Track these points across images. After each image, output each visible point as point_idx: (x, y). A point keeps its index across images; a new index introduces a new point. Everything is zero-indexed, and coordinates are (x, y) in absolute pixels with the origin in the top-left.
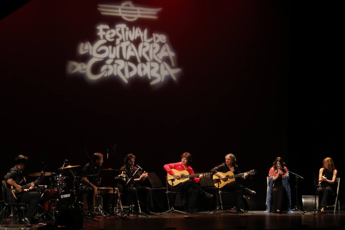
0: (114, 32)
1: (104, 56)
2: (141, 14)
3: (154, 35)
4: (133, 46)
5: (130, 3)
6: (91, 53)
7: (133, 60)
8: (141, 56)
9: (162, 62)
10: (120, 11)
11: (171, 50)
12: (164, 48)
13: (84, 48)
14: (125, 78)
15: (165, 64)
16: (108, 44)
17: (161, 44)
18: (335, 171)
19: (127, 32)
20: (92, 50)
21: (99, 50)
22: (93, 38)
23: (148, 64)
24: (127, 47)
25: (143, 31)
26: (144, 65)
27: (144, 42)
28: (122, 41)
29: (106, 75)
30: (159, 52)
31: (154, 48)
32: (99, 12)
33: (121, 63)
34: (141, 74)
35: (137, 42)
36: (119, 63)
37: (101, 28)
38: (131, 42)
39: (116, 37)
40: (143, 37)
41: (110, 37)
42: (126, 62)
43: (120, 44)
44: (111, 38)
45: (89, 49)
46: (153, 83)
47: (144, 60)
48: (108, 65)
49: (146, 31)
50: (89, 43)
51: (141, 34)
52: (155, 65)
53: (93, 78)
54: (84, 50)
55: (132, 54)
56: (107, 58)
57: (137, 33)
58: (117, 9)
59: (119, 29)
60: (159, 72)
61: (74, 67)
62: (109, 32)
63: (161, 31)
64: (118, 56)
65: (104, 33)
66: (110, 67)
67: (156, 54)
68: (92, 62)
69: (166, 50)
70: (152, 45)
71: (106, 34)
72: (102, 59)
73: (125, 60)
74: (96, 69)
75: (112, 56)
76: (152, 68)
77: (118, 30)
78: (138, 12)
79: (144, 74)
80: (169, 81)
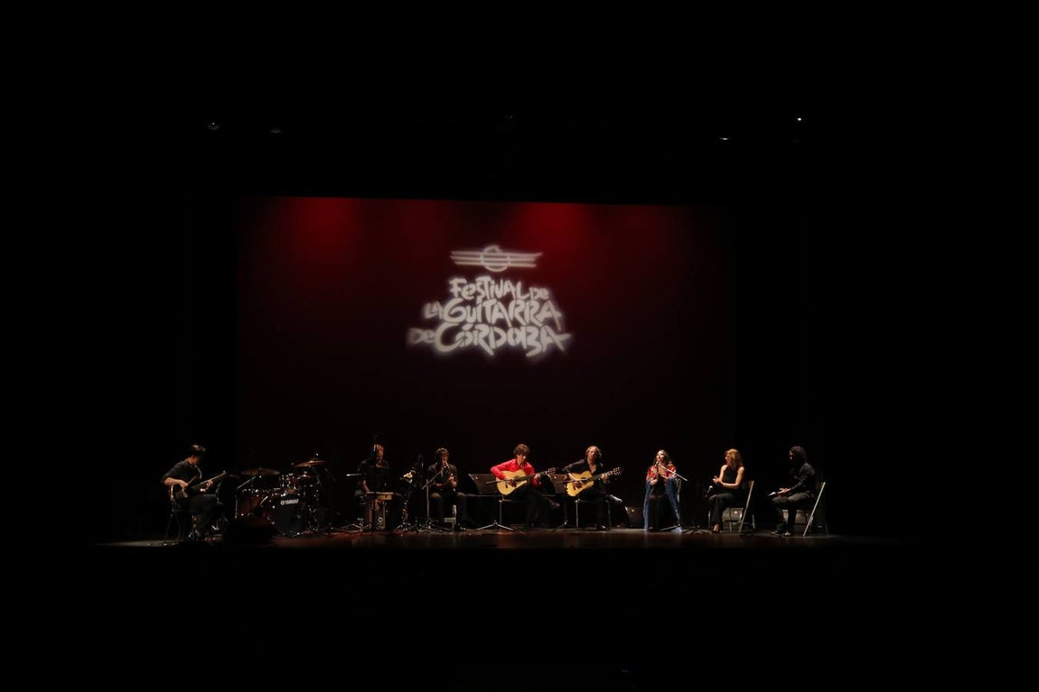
0: (474, 288)
1: (460, 319)
2: (512, 262)
3: (531, 289)
4: (501, 306)
5: (496, 248)
6: (441, 317)
7: (502, 324)
8: (512, 318)
9: (543, 326)
10: (482, 259)
11: (556, 309)
12: (545, 307)
13: (431, 310)
14: (490, 349)
15: (547, 327)
16: (465, 303)
17: (542, 302)
18: (742, 469)
19: (492, 287)
20: (443, 313)
21: (452, 312)
22: (444, 296)
23: (523, 329)
24: (493, 307)
25: (515, 284)
26: (516, 330)
27: (517, 299)
28: (485, 299)
29: (462, 345)
30: (538, 312)
31: (531, 308)
32: (452, 262)
33: (485, 329)
34: (512, 343)
35: (507, 300)
36: (481, 329)
37: (455, 282)
38: (498, 300)
39: (476, 294)
40: (516, 293)
41: (468, 294)
42: (491, 328)
43: (482, 303)
44: (469, 296)
45: (438, 312)
46: (529, 354)
47: (516, 324)
48: (465, 331)
49: (519, 285)
50: (438, 303)
51: (513, 289)
52: (534, 331)
53: (445, 349)
54: (431, 313)
55: (500, 316)
56: (464, 323)
57: (506, 287)
58: (478, 256)
59: (481, 283)
60: (538, 339)
61: (418, 336)
62: (466, 287)
63: (540, 284)
64: (480, 320)
65: (459, 289)
66: (468, 334)
67: (535, 315)
68: (442, 328)
69: (549, 310)
70: (528, 303)
71: (462, 291)
72: (457, 325)
73: (490, 325)
74: (449, 337)
75: (471, 320)
76: (528, 334)
77: (479, 284)
78: (508, 259)
79: (518, 342)
80: (554, 352)
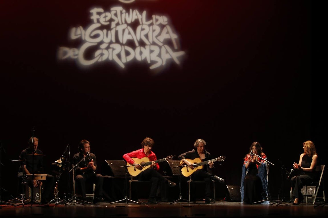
0: (109, 15)
1: (98, 40)
3: (154, 17)
4: (130, 29)
6: (83, 38)
7: (131, 44)
8: (139, 39)
9: (163, 45)
11: (173, 32)
12: (165, 30)
13: (76, 33)
14: (121, 64)
15: (166, 46)
16: (102, 28)
17: (162, 26)
19: (123, 15)
20: (85, 35)
21: (93, 35)
22: (86, 22)
23: (147, 47)
24: (124, 30)
25: (141, 12)
26: (142, 49)
27: (142, 24)
28: (118, 24)
29: (100, 60)
30: (160, 34)
31: (154, 31)
33: (117, 47)
34: (139, 58)
35: (135, 25)
36: (114, 48)
37: (95, 11)
38: (128, 25)
39: (111, 20)
40: (142, 19)
41: (104, 20)
42: (123, 46)
43: (116, 27)
44: (106, 22)
45: (81, 34)
46: (152, 67)
47: (142, 44)
48: (102, 49)
49: (145, 13)
50: (81, 28)
51: (139, 17)
52: (156, 49)
53: (86, 63)
54: (76, 35)
55: (130, 37)
56: (101, 43)
57: (134, 15)
59: (115, 12)
60: (159, 55)
61: (65, 53)
62: (103, 15)
63: (161, 12)
64: (114, 40)
65: (98, 17)
66: (105, 52)
67: (157, 37)
68: (84, 47)
69: (168, 33)
70: (151, 27)
71: (100, 18)
72: (96, 44)
73: (122, 44)
74: (89, 54)
75: (107, 40)
76: (151, 51)
77: (113, 13)
79: (143, 58)
80: (171, 65)
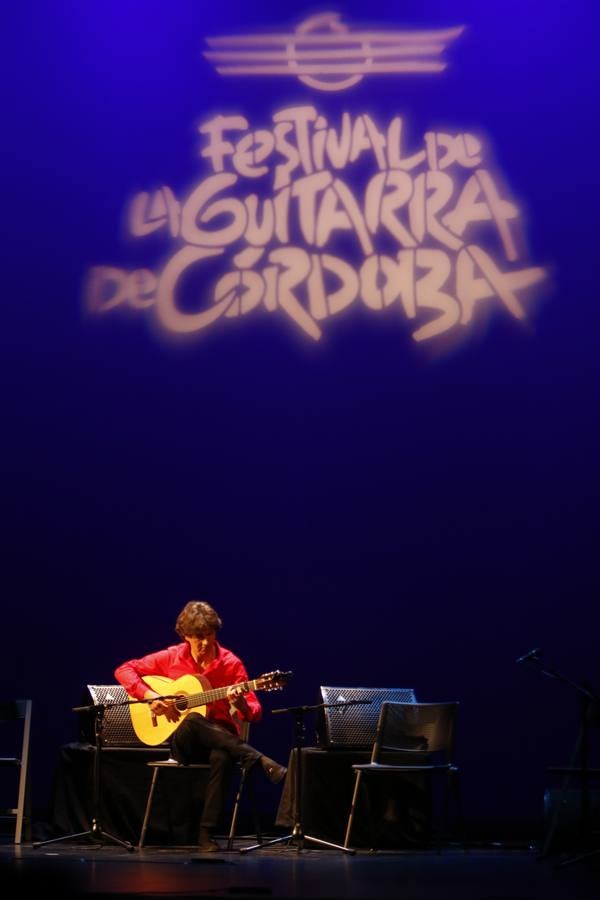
0: (267, 141)
1: (226, 236)
2: (378, 60)
3: (430, 138)
4: (343, 190)
5: (331, 19)
6: (174, 231)
7: (345, 246)
8: (374, 227)
9: (465, 247)
10: (291, 54)
11: (503, 197)
12: (471, 189)
13: (149, 211)
14: (309, 323)
15: (477, 251)
16: (242, 188)
17: (461, 175)
19: (319, 138)
20: (180, 217)
21: (207, 216)
22: (184, 171)
23: (405, 257)
24: (319, 197)
25: (383, 124)
26: (387, 263)
27: (388, 169)
28: (298, 173)
29: (233, 313)
30: (451, 206)
31: (430, 193)
32: (208, 68)
33: (296, 262)
34: (374, 301)
35: (359, 174)
36: (285, 263)
37: (214, 126)
38: (337, 174)
39: (275, 159)
40: (386, 150)
41: (251, 161)
42: (316, 258)
43: (291, 185)
44: (256, 165)
45: (167, 216)
46: (422, 334)
47: (386, 244)
48: (242, 270)
49: (396, 126)
50: (167, 191)
51: (378, 141)
52: (438, 263)
53: (184, 325)
54: (149, 221)
55: (341, 222)
56: (239, 245)
57: (360, 134)
59: (288, 128)
60: (450, 287)
61: (111, 289)
62: (246, 142)
63: (459, 120)
64: (283, 235)
65: (227, 147)
66: (251, 280)
67: (441, 215)
68: (178, 264)
69: (482, 197)
70: (421, 178)
71: (235, 151)
72: (219, 252)
73: (311, 249)
74: (195, 289)
75: (258, 236)
76: (420, 273)
77: (281, 130)
78: (367, 51)
79: (389, 300)
80: (494, 325)
